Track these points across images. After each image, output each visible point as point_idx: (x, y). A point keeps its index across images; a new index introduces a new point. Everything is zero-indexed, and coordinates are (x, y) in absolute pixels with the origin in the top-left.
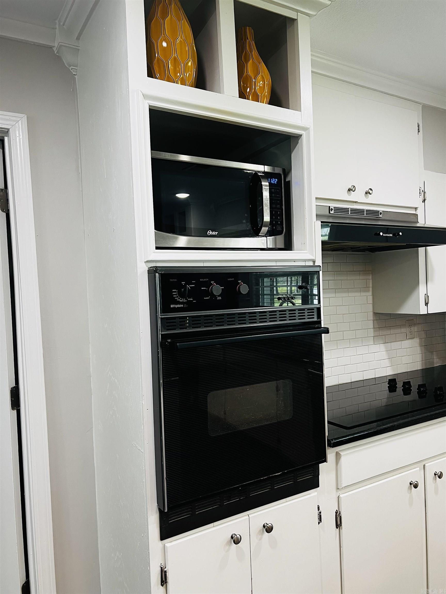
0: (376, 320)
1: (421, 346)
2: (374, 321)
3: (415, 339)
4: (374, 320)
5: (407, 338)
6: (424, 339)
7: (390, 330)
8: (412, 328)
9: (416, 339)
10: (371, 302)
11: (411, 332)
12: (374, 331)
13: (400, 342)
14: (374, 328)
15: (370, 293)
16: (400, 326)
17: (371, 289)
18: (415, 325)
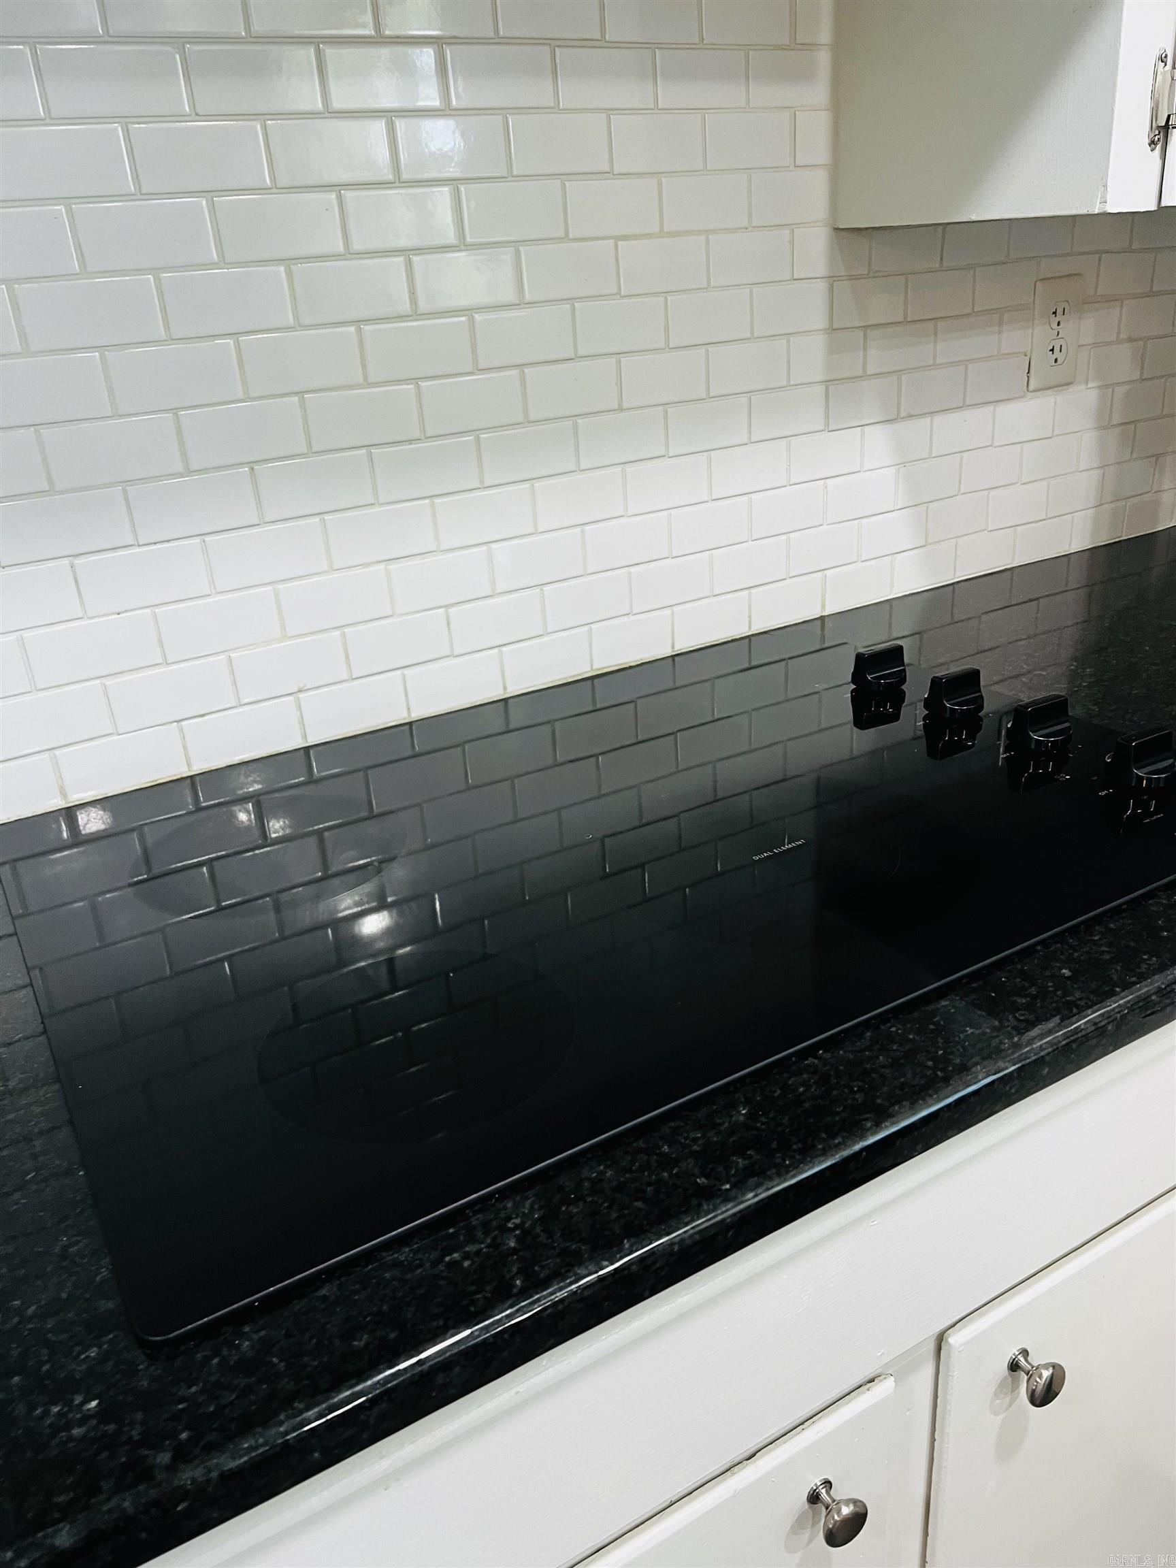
0: (850, 278)
1: (1104, 424)
2: (831, 288)
3: (1072, 389)
4: (832, 279)
5: (1031, 387)
6: (1128, 387)
7: (935, 342)
8: (1068, 326)
9: (1083, 387)
10: (822, 155)
11: (1057, 350)
12: (833, 348)
13: (991, 408)
14: (832, 329)
15: (817, 93)
16: (997, 316)
17: (824, 58)
18: (1086, 303)
